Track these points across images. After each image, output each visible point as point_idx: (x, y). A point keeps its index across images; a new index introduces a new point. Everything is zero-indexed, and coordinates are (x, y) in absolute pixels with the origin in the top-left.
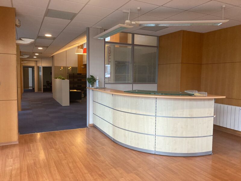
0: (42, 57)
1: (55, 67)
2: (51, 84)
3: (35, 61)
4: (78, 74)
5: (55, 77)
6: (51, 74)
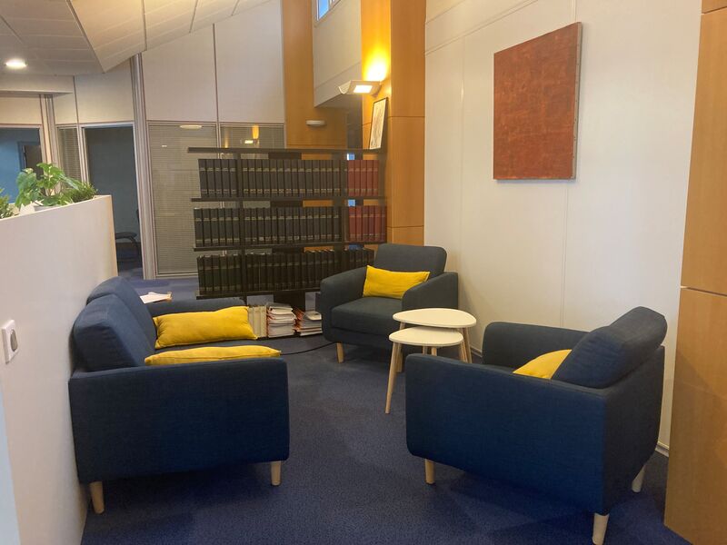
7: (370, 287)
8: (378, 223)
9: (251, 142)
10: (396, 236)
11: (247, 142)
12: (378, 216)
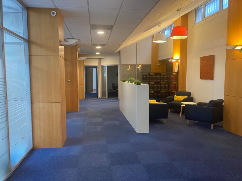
0: (106, 53)
1: (122, 65)
2: (117, 87)
3: (98, 59)
4: (155, 74)
5: (123, 80)
6: (117, 75)
7: (175, 99)
8: (176, 87)
9: (139, 67)
10: (180, 89)
11: (138, 67)
12: (176, 86)
